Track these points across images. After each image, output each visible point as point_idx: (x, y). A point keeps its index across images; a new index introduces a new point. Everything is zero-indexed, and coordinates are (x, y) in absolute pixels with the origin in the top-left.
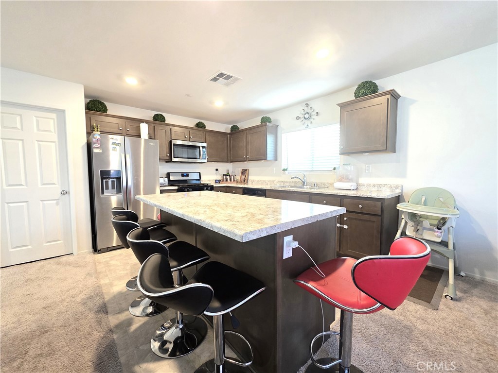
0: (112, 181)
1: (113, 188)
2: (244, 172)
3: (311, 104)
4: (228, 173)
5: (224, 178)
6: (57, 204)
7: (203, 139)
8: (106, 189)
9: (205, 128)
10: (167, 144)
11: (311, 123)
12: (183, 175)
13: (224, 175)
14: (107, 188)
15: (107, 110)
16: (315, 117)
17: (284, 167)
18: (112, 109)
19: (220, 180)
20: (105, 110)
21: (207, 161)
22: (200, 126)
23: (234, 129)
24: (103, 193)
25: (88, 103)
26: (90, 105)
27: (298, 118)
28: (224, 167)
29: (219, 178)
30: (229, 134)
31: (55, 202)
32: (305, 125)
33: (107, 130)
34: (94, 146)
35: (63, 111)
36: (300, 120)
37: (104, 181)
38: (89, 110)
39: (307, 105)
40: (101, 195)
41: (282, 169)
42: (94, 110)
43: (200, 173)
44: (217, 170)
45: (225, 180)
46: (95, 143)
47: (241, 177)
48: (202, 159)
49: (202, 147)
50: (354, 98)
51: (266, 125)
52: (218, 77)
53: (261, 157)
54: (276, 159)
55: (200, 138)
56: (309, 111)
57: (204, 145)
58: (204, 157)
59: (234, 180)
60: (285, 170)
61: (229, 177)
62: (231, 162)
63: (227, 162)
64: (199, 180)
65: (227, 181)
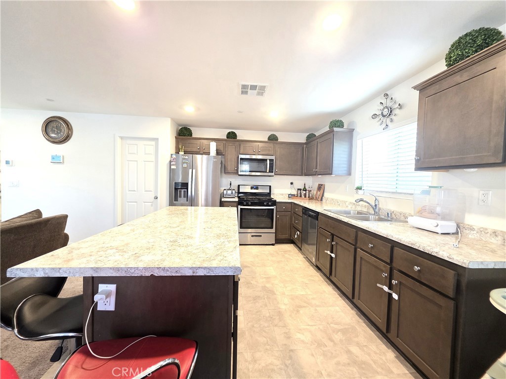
0: (184, 191)
1: (184, 196)
2: (320, 187)
3: (392, 93)
4: (305, 187)
5: (299, 192)
6: (152, 205)
7: (272, 152)
9: (277, 140)
10: (235, 159)
11: (392, 121)
12: (252, 188)
13: (298, 189)
14: (180, 197)
15: (192, 134)
16: (397, 111)
17: (357, 185)
18: (196, 133)
19: (294, 195)
20: (190, 134)
21: (275, 174)
22: (273, 138)
23: (311, 137)
24: (176, 200)
25: (179, 130)
26: (180, 132)
27: (375, 116)
28: (300, 181)
29: (294, 192)
30: (305, 143)
31: (150, 204)
32: (384, 126)
33: (189, 150)
35: (158, 139)
36: (378, 119)
39: (386, 95)
40: (174, 202)
41: (356, 186)
42: (182, 136)
43: (270, 186)
44: (292, 183)
45: (299, 195)
46: (172, 162)
47: (317, 192)
48: (269, 172)
49: (270, 160)
50: (446, 68)
51: (333, 131)
52: (245, 89)
53: (328, 170)
54: (349, 174)
55: (269, 150)
56: (389, 104)
57: (273, 158)
58: (271, 171)
59: (309, 197)
60: (359, 188)
61: (304, 192)
62: (306, 175)
63: (301, 175)
64: (269, 194)
65: (301, 196)
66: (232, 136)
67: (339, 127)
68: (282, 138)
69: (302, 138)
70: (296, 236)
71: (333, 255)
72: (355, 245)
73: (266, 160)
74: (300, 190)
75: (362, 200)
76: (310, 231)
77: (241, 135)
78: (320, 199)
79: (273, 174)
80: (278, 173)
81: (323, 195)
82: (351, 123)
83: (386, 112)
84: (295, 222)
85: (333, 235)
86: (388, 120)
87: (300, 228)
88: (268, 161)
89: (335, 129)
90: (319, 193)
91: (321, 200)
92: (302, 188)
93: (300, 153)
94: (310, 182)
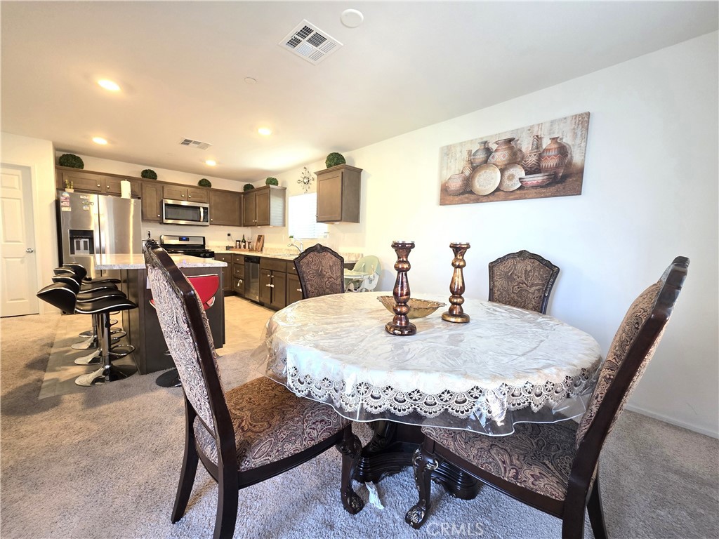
0: (84, 241)
1: (86, 248)
2: (260, 238)
3: (309, 168)
4: (244, 239)
5: (238, 244)
6: (22, 262)
7: (206, 199)
8: (77, 249)
9: (211, 186)
10: (158, 204)
11: (309, 188)
12: (181, 239)
13: (237, 241)
15: (83, 165)
16: (311, 182)
17: (290, 234)
18: (90, 165)
19: (233, 247)
20: (81, 165)
21: (210, 224)
22: (205, 184)
23: (248, 188)
24: (73, 252)
25: (61, 158)
26: (62, 160)
27: (299, 182)
28: (238, 232)
29: (233, 244)
30: (242, 193)
31: (20, 259)
32: (304, 190)
33: (83, 187)
34: (62, 204)
35: (29, 169)
36: (301, 184)
37: (75, 241)
38: (61, 165)
39: (305, 168)
40: (71, 255)
41: (289, 236)
42: (67, 166)
43: (204, 238)
44: (229, 235)
45: (238, 247)
46: (62, 202)
47: (257, 243)
48: (203, 221)
49: (204, 208)
50: (326, 168)
51: (269, 187)
52: (187, 142)
53: (266, 222)
54: (284, 225)
55: (201, 197)
56: (308, 176)
57: (207, 205)
58: (205, 219)
59: (249, 248)
60: (292, 237)
61: (244, 244)
62: (244, 226)
63: (240, 226)
64: (203, 246)
65: (240, 248)
66: (149, 175)
67: (274, 184)
68: (217, 184)
69: (238, 187)
70: (239, 285)
71: (272, 286)
72: (286, 273)
73: (199, 208)
74: (239, 241)
75: (292, 245)
76: (252, 280)
77: (163, 175)
78: (260, 250)
79: (208, 224)
80: (214, 222)
81: (263, 246)
82: (284, 182)
83: (306, 181)
84: (236, 272)
85: (272, 271)
86: (307, 186)
87: (243, 276)
88: (202, 210)
89: (271, 186)
90: (259, 244)
91: (262, 250)
92: (241, 239)
93: (237, 203)
94: (249, 233)
